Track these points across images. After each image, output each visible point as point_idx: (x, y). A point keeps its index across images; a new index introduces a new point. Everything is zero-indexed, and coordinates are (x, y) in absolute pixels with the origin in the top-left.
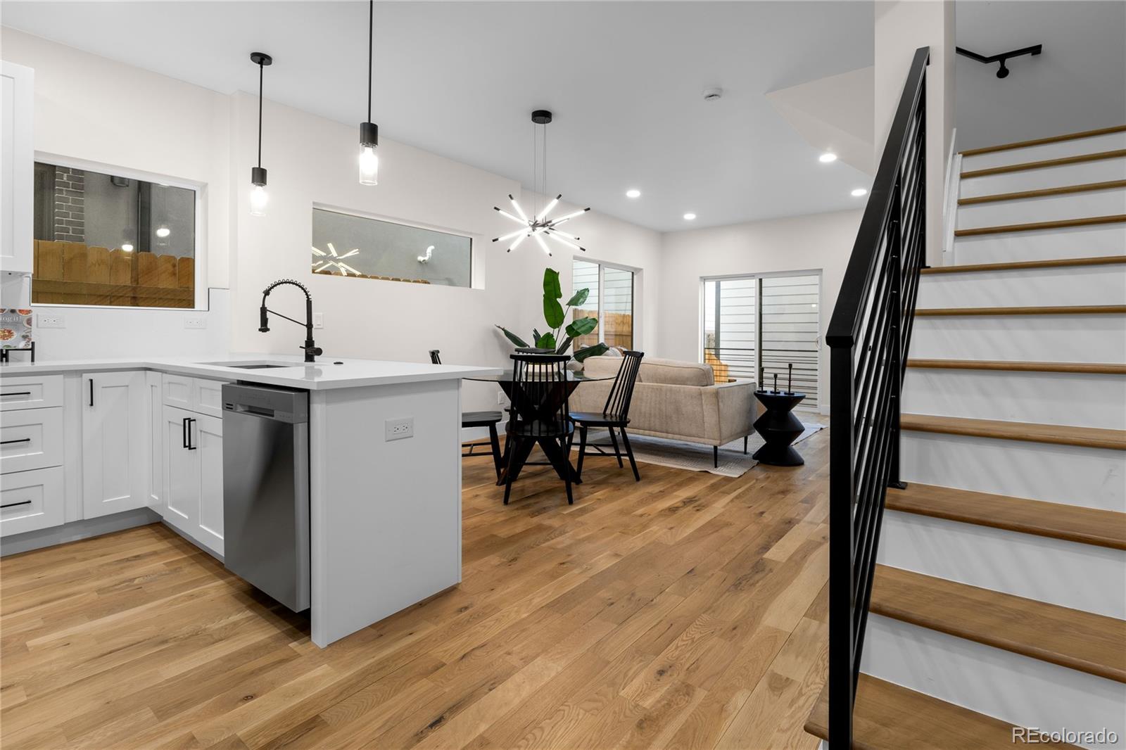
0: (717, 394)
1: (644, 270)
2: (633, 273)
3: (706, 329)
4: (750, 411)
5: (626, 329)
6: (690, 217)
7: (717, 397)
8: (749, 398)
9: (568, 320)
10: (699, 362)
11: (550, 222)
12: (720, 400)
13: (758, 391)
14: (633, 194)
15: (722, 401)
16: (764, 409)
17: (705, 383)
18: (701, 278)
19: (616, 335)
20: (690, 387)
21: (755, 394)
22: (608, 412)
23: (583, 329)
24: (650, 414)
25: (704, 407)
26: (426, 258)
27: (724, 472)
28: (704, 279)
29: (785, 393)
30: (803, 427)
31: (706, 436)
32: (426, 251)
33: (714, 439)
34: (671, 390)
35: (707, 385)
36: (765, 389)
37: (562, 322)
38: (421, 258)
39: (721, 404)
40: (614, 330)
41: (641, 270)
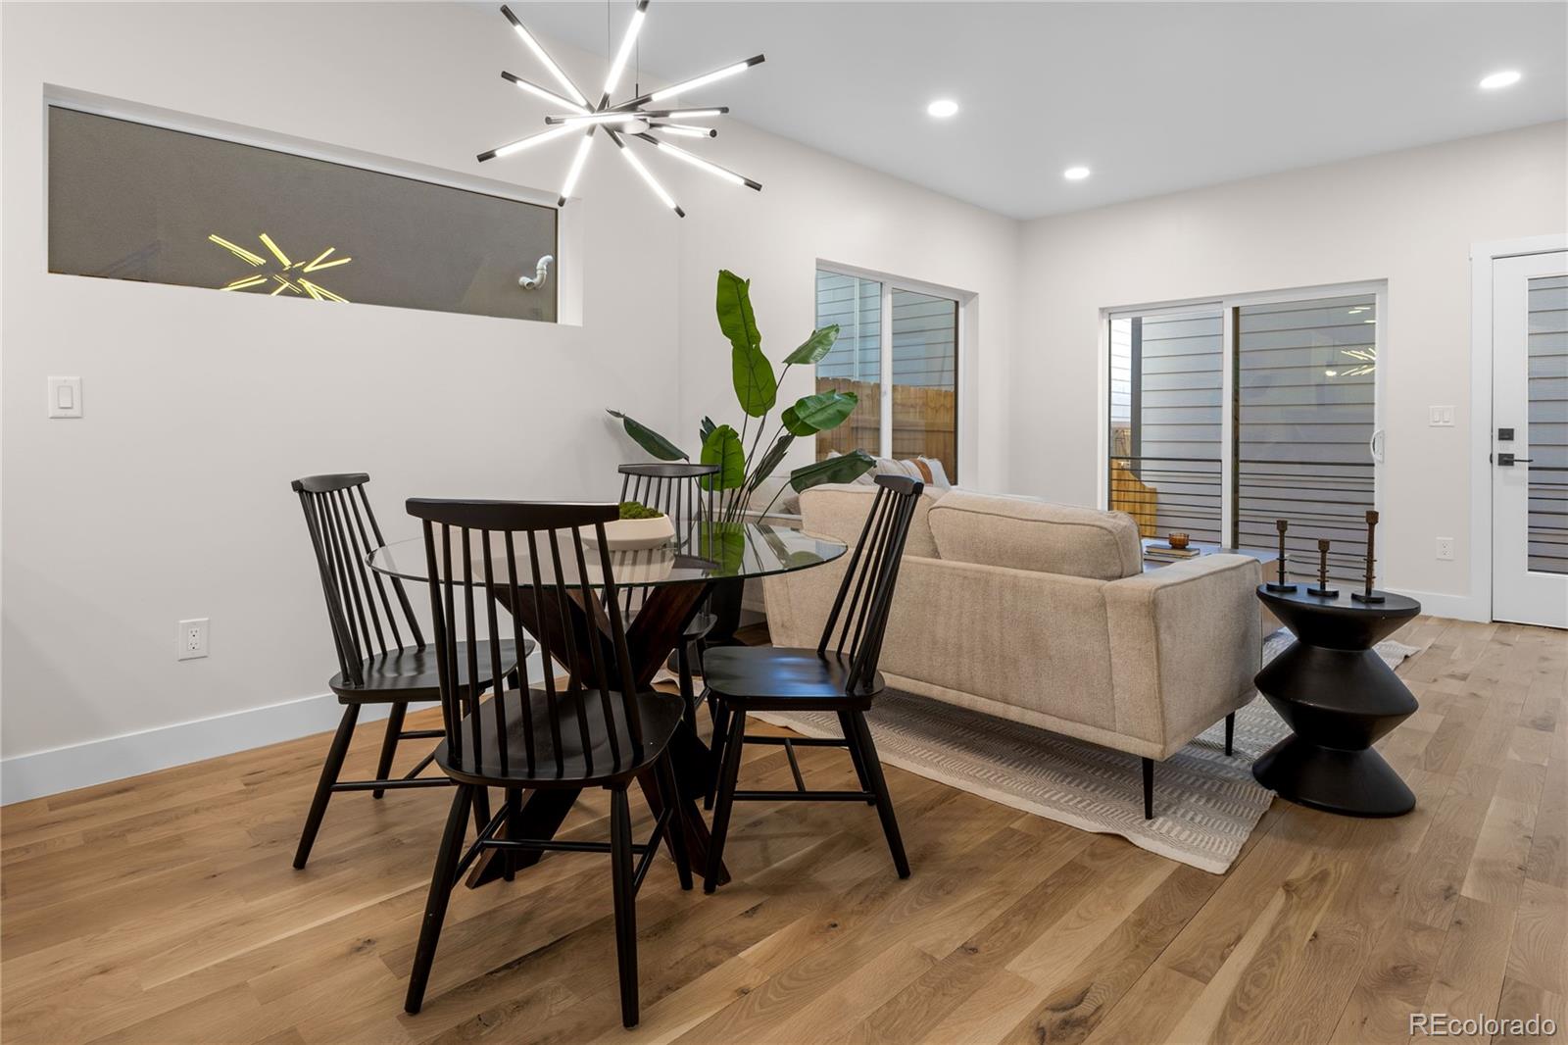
0: (1152, 607)
1: (981, 298)
2: (957, 303)
3: (1112, 420)
4: (1245, 642)
5: (945, 419)
6: (1077, 173)
7: (1154, 617)
8: (1243, 607)
9: (785, 399)
10: (1099, 507)
11: (647, 100)
12: (1163, 625)
13: (1270, 588)
14: (943, 108)
15: (1169, 627)
16: (1285, 639)
17: (1116, 570)
18: (1102, 310)
19: (927, 431)
20: (1071, 578)
21: (1260, 595)
22: (832, 646)
23: (820, 417)
24: (960, 648)
25: (1114, 642)
26: (536, 280)
27: (1178, 844)
28: (1109, 313)
29: (1354, 597)
30: (1413, 699)
31: (1119, 726)
32: (536, 265)
33: (1144, 739)
34: (1015, 586)
35: (1120, 577)
36: (1289, 582)
37: (772, 401)
38: (524, 280)
39: (1165, 636)
40: (922, 422)
41: (974, 295)
